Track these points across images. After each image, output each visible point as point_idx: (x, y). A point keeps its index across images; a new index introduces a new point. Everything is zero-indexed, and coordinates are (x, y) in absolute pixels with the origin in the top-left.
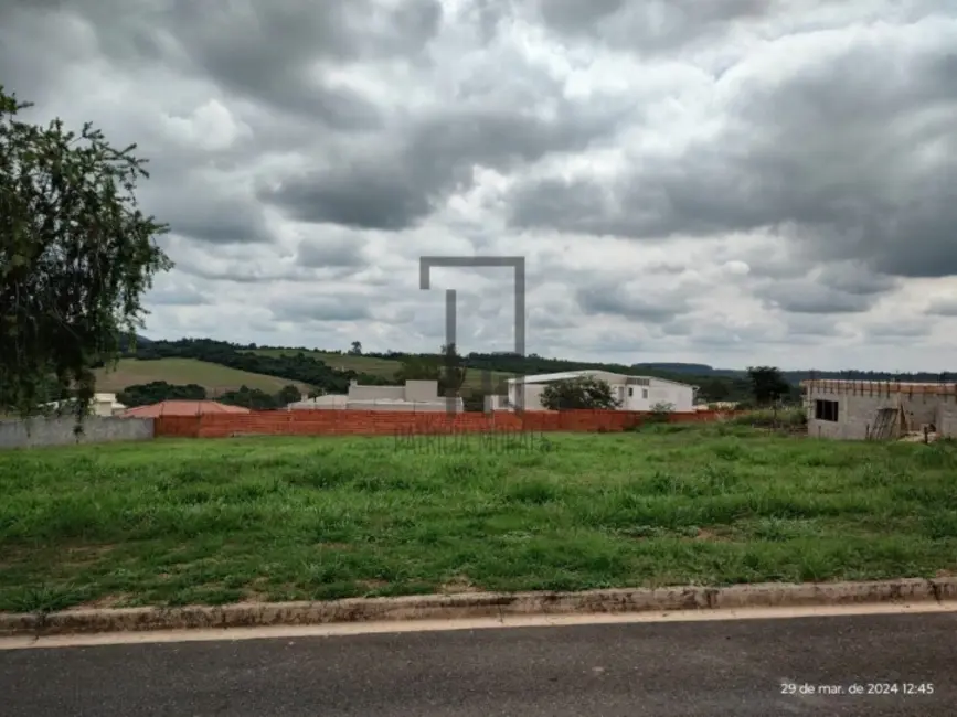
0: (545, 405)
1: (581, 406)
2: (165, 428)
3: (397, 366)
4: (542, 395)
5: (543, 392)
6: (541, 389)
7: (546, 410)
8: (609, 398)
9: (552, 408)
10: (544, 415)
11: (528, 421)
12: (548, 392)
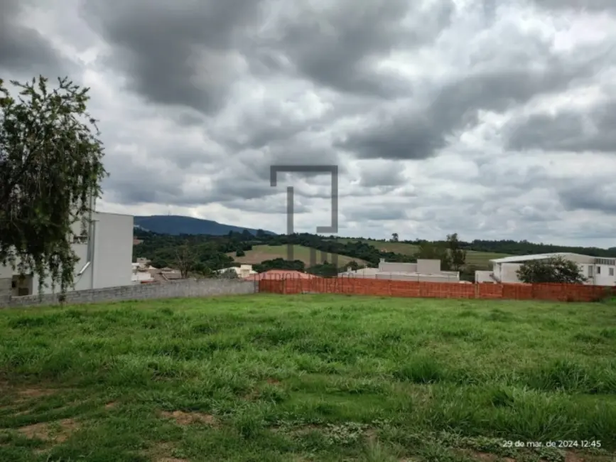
0: (521, 279)
1: (551, 280)
2: (265, 287)
3: (416, 249)
4: (518, 272)
5: (519, 269)
6: (518, 266)
7: (521, 283)
8: (576, 275)
9: (527, 282)
10: (520, 287)
11: (507, 291)
12: (523, 268)
